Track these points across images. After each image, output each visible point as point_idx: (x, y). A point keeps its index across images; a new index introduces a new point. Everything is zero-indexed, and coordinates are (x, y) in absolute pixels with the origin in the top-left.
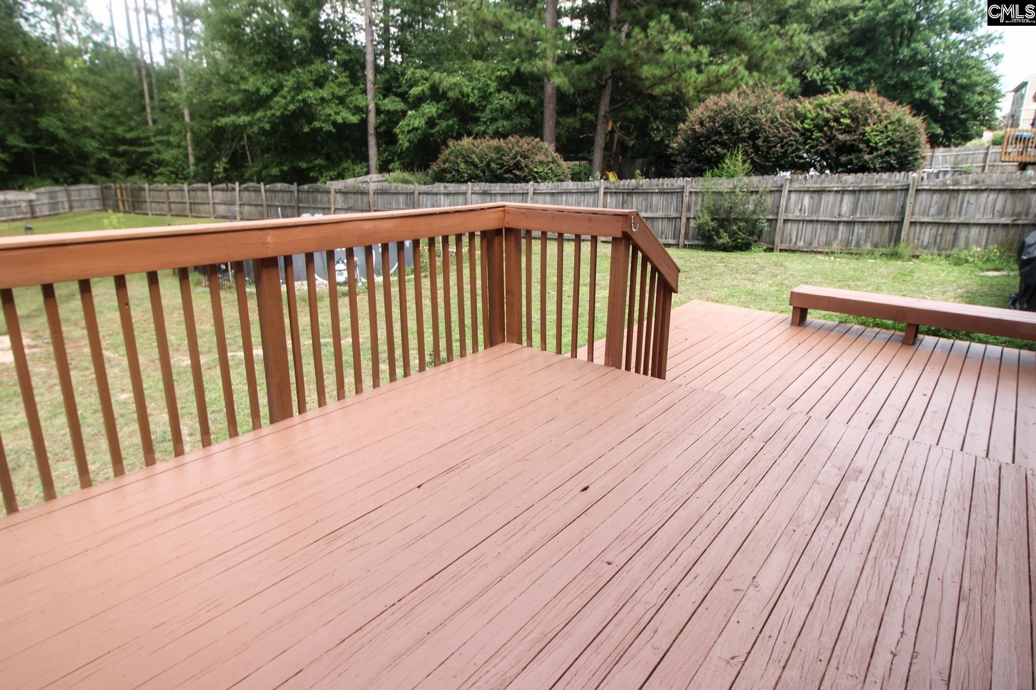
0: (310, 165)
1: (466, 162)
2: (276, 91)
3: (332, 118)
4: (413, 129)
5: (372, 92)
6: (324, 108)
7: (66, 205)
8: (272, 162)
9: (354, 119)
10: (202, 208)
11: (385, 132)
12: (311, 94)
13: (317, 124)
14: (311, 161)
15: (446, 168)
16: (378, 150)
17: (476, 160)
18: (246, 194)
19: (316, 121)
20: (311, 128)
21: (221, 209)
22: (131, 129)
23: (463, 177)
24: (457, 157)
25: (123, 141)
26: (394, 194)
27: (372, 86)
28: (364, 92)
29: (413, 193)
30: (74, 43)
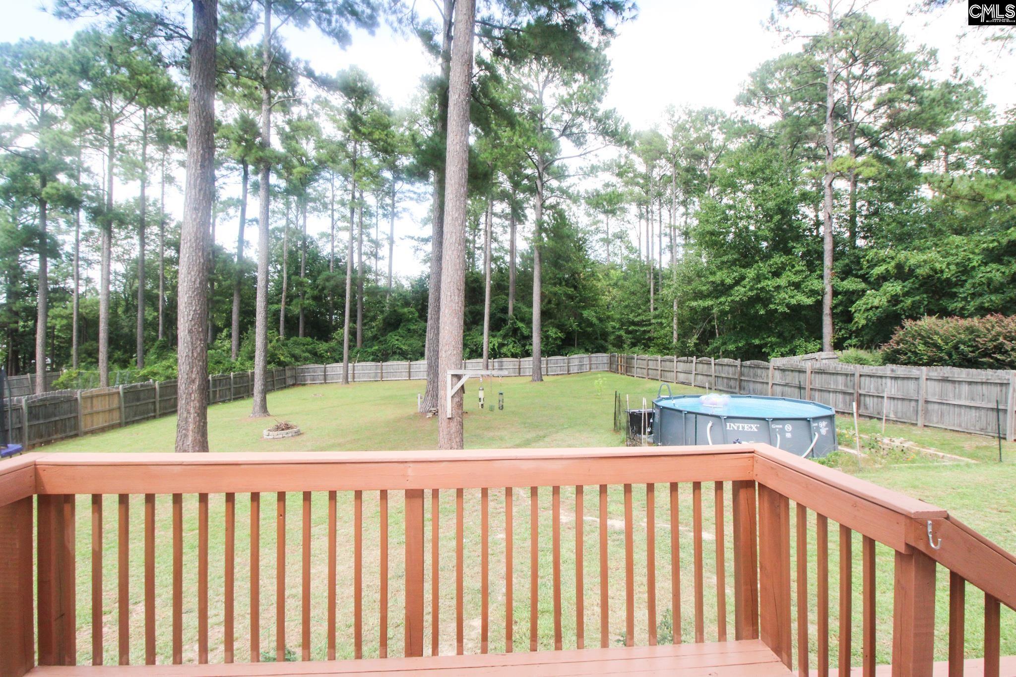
0: (762, 342)
1: (926, 344)
2: (737, 282)
3: (786, 301)
4: (871, 308)
5: (830, 276)
6: (779, 293)
7: (588, 367)
8: (730, 339)
9: (809, 301)
10: (668, 374)
11: (842, 312)
12: (770, 283)
13: (772, 306)
14: (764, 339)
15: (900, 350)
16: (834, 329)
17: (940, 341)
18: (701, 365)
19: (772, 303)
20: (767, 311)
21: (682, 377)
22: (639, 315)
23: (921, 359)
24: (914, 338)
25: (633, 323)
26: (833, 374)
27: (829, 271)
28: (821, 277)
29: (853, 375)
30: (618, 261)
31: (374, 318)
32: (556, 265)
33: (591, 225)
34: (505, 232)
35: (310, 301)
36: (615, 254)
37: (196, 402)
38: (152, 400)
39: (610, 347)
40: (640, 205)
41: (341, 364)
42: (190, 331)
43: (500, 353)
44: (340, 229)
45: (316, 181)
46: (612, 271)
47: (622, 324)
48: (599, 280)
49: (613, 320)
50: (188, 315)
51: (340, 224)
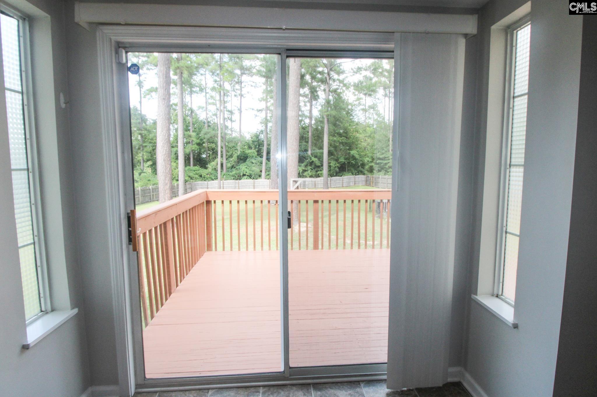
7: (353, 183)
25: (380, 159)
30: (371, 122)
31: (231, 156)
32: (335, 125)
33: (356, 101)
34: (305, 105)
35: (196, 146)
36: (370, 118)
37: (168, 194)
38: (150, 194)
39: (366, 172)
40: (385, 88)
41: (216, 182)
42: (164, 160)
43: (303, 176)
44: (210, 104)
45: (196, 74)
46: (368, 128)
47: (373, 159)
48: (361, 133)
49: (368, 157)
50: (163, 152)
51: (211, 101)
